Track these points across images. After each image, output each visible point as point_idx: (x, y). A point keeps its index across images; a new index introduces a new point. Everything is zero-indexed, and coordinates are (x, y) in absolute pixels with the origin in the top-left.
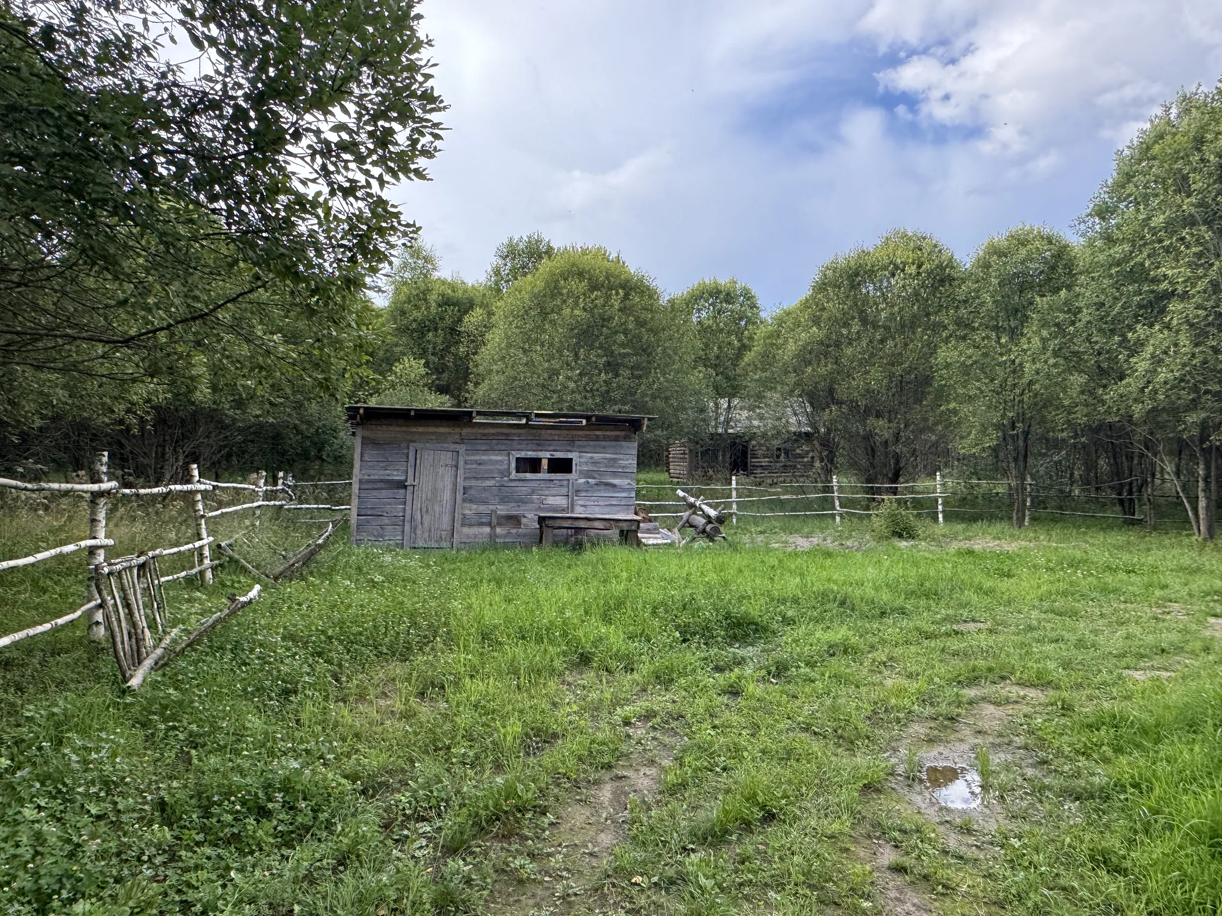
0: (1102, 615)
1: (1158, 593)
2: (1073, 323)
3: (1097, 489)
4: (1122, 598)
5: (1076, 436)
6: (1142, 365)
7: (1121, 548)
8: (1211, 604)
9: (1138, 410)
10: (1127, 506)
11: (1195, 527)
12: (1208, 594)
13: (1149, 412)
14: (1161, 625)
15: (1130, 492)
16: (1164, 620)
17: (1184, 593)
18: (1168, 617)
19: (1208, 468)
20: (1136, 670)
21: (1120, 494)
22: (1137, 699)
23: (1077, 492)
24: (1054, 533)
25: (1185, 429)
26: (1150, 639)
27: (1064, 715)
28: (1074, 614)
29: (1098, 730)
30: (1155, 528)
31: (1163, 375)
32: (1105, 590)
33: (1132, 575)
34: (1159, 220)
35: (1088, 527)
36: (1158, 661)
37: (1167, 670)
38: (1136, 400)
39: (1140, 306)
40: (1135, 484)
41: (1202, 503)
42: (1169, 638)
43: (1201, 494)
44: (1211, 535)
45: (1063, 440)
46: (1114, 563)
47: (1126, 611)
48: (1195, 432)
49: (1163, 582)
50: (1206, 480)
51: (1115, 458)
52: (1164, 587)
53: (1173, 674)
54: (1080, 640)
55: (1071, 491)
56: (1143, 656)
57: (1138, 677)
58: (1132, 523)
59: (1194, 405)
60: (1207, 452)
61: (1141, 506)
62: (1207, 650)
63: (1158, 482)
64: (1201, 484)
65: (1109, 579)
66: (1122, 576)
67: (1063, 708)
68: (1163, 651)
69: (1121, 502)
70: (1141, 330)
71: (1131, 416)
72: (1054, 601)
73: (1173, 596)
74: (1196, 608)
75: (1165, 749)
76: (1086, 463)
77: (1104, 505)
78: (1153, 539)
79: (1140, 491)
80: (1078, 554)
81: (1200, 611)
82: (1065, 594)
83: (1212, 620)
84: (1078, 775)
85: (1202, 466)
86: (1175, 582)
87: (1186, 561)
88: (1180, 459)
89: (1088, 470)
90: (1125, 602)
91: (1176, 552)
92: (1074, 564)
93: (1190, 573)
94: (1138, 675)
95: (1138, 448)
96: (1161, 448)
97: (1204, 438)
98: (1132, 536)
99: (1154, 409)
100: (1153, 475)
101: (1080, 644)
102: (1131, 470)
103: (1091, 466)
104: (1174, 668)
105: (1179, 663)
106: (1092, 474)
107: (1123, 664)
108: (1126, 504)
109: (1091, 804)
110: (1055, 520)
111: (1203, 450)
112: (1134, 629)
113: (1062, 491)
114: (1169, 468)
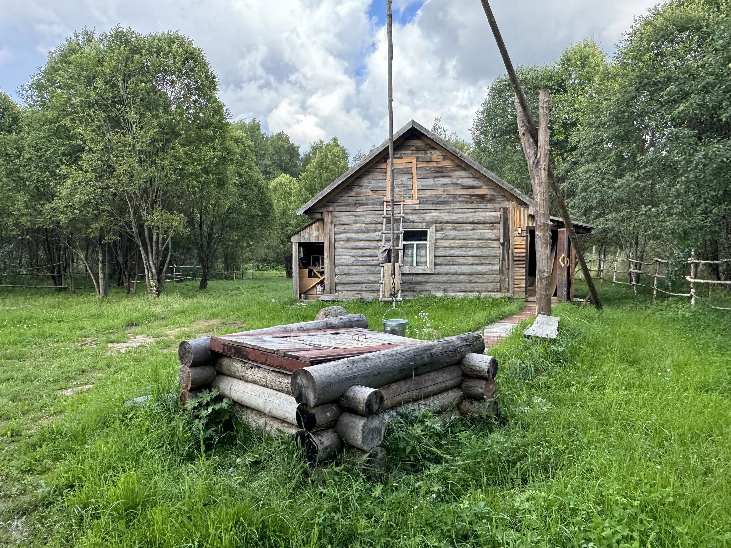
0: (42, 354)
1: (78, 333)
2: (18, 157)
3: (38, 270)
4: (55, 340)
5: (23, 234)
6: (64, 190)
7: (54, 307)
8: (109, 335)
9: (63, 219)
10: (57, 280)
11: (97, 290)
12: (106, 329)
13: (70, 221)
14: (81, 353)
15: (59, 272)
16: (82, 350)
17: (93, 330)
18: (85, 348)
19: (104, 255)
20: (67, 389)
21: (53, 272)
22: (68, 412)
23: (24, 273)
24: (7, 300)
25: (91, 232)
26: (75, 365)
27: (13, 441)
28: (21, 357)
29: (40, 446)
30: (74, 292)
31: (78, 197)
32: (43, 336)
33: (62, 323)
34: (76, 101)
35: (32, 295)
36: (81, 379)
37: (86, 384)
38: (62, 213)
39: (64, 154)
40: (62, 266)
41: (101, 276)
42: (86, 362)
43: (100, 271)
44: (106, 293)
45: (14, 237)
46: (49, 316)
47: (58, 348)
48: (97, 234)
49: (81, 325)
50: (103, 262)
51: (49, 251)
52: (81, 328)
53: (90, 386)
54: (26, 376)
55: (20, 272)
56: (71, 378)
57: (68, 394)
58: (60, 290)
59: (97, 217)
60: (103, 246)
61: (66, 279)
62: (109, 365)
63: (75, 264)
64: (100, 265)
65: (47, 327)
66: (55, 324)
67: (12, 436)
68: (83, 371)
69: (54, 278)
70: (65, 169)
71: (59, 223)
72: (7, 350)
73: (87, 333)
74: (101, 339)
75: (89, 448)
76: (30, 253)
77: (42, 280)
78: (73, 299)
79: (65, 270)
80: (25, 314)
81: (103, 341)
82: (15, 343)
83: (110, 345)
84: (24, 492)
85: (100, 255)
86: (87, 324)
87: (93, 311)
88: (88, 251)
89: (31, 258)
90: (58, 342)
91: (86, 305)
92: (22, 321)
93: (96, 318)
94: (67, 393)
95: (64, 243)
96: (77, 244)
97: (101, 238)
98: (60, 298)
99: (74, 218)
100: (73, 260)
101: (27, 379)
102: (59, 257)
103: (33, 255)
104: (90, 382)
105: (94, 377)
106: (34, 261)
107: (58, 387)
108: (57, 279)
109: (34, 516)
110: (9, 292)
111: (101, 244)
112: (64, 360)
113: (13, 272)
114: (82, 256)
